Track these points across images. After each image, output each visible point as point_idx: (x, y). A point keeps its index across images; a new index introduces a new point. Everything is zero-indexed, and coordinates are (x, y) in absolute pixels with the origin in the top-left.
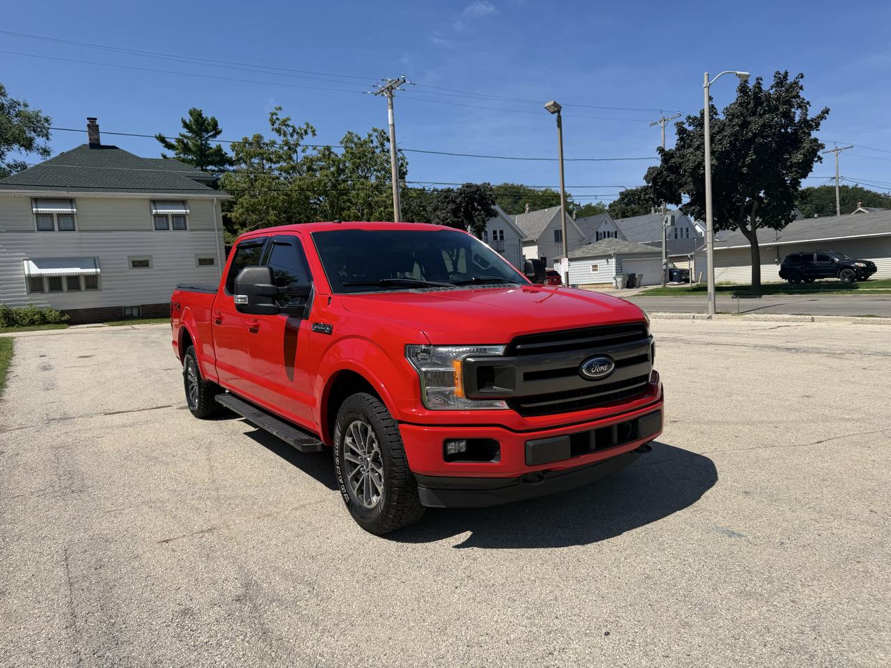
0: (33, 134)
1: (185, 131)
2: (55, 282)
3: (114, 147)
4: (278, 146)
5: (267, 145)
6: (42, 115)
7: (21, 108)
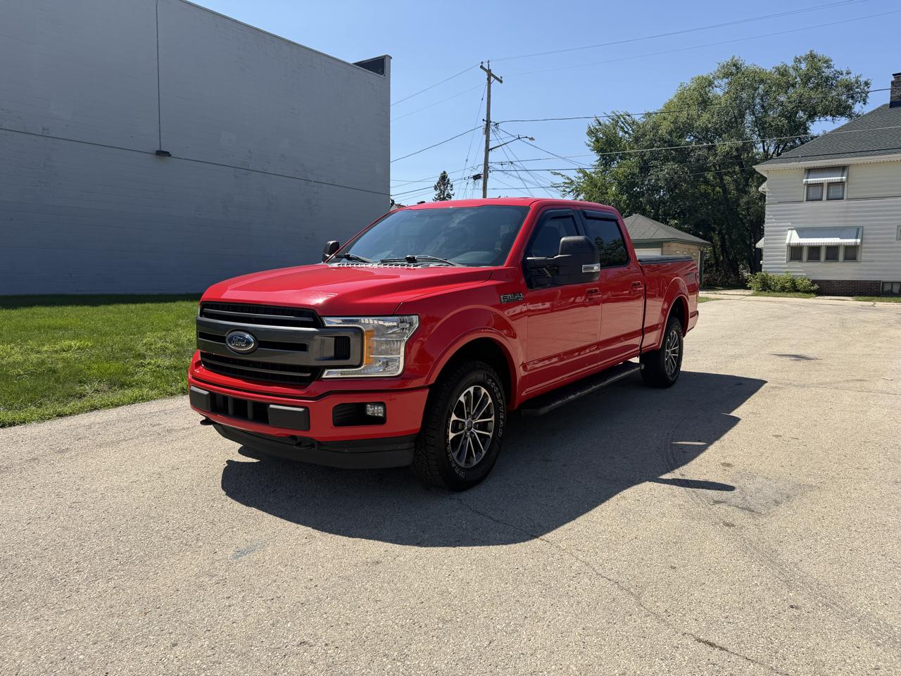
0: (852, 102)
2: (814, 252)
6: (862, 80)
7: (844, 77)
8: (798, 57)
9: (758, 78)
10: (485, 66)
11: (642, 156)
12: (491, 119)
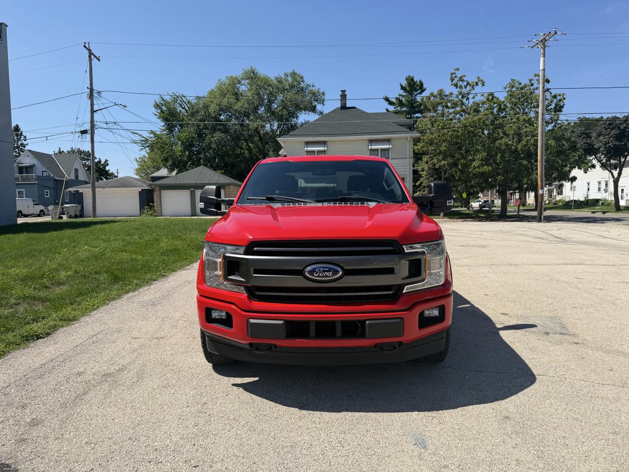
0: (316, 103)
1: (402, 92)
3: (354, 108)
4: (455, 96)
5: (446, 96)
6: (321, 91)
7: (311, 88)
8: (286, 72)
9: (267, 83)
10: (87, 46)
11: (198, 126)
12: (94, 88)
